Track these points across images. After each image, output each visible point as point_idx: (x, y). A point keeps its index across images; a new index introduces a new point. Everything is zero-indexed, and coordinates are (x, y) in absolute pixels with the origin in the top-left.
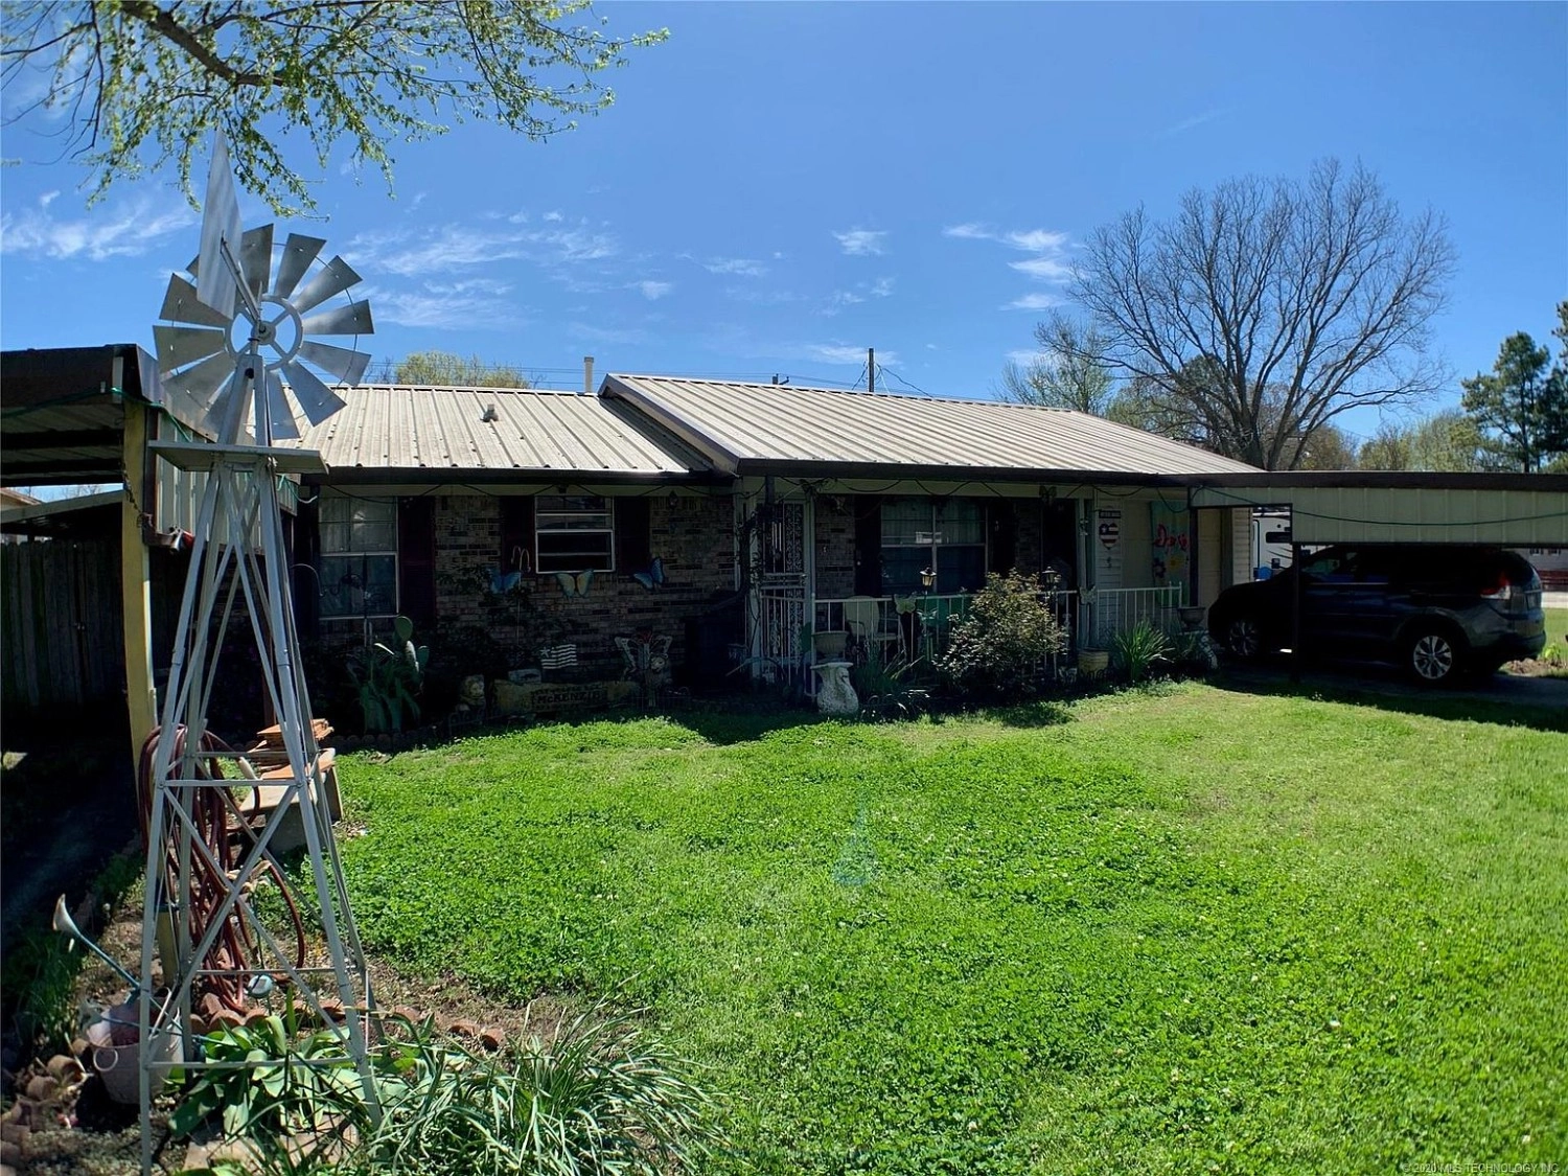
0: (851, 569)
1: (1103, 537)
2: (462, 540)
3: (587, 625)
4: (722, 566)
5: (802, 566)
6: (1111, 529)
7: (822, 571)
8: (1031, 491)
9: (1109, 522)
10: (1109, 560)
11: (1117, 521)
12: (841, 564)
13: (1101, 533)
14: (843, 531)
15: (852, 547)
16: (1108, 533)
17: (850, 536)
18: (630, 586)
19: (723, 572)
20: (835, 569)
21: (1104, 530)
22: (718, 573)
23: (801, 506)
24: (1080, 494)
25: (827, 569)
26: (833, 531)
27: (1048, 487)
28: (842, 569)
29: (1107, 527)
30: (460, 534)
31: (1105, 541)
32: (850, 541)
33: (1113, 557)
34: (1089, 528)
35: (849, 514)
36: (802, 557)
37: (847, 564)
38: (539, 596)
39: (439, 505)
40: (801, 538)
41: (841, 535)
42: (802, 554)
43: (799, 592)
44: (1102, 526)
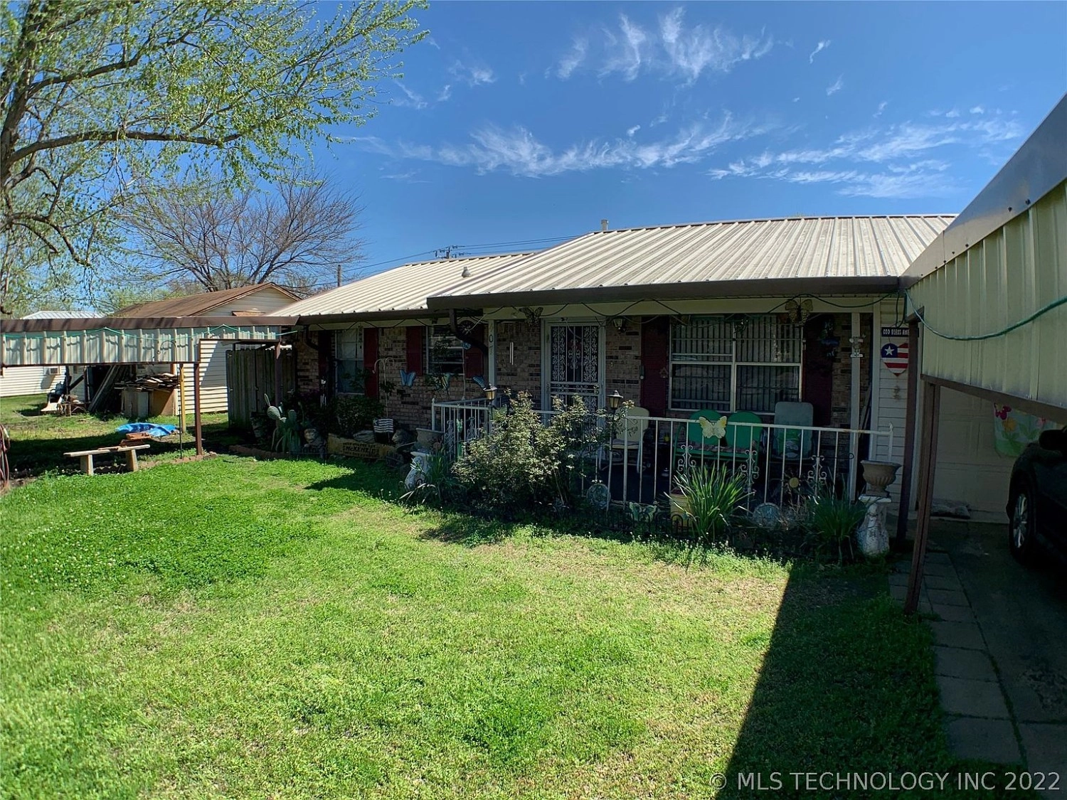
0: (637, 382)
1: (886, 360)
2: (391, 353)
4: (531, 375)
5: (597, 378)
6: (900, 351)
7: (613, 383)
9: (897, 341)
12: (627, 377)
14: (629, 348)
15: (639, 362)
16: (895, 355)
17: (637, 353)
18: (471, 386)
19: (532, 380)
20: (623, 382)
21: (889, 351)
22: (528, 380)
23: (597, 327)
25: (615, 381)
26: (621, 348)
28: (629, 382)
29: (893, 347)
30: (389, 350)
31: (890, 365)
32: (637, 358)
35: (636, 334)
36: (597, 370)
37: (633, 378)
38: (424, 388)
39: (380, 333)
40: (597, 354)
41: (628, 352)
42: (597, 367)
43: (595, 399)
44: (886, 347)
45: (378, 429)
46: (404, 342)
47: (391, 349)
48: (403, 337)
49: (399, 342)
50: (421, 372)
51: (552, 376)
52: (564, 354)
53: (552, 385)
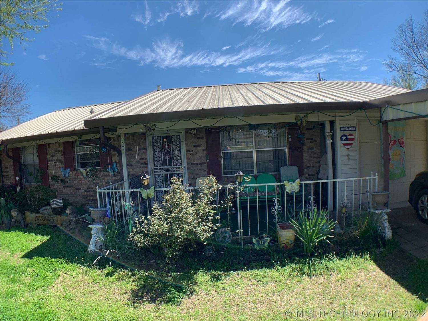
0: (205, 163)
1: (343, 142)
2: (54, 158)
4: (142, 164)
5: (181, 163)
6: (349, 137)
7: (190, 165)
8: (290, 118)
9: (347, 133)
10: (348, 156)
11: (353, 132)
12: (199, 161)
13: (342, 140)
14: (199, 146)
15: (205, 153)
16: (347, 139)
17: (204, 148)
18: (105, 173)
19: (143, 167)
20: (197, 164)
21: (344, 138)
22: (140, 167)
23: (179, 135)
24: (325, 118)
25: (192, 164)
26: (194, 146)
27: (302, 115)
28: (200, 164)
29: (346, 136)
31: (344, 145)
32: (204, 150)
33: (350, 153)
34: (333, 137)
35: (203, 138)
36: (181, 159)
37: (202, 161)
38: (76, 177)
39: (47, 147)
40: (180, 150)
41: (198, 148)
42: (181, 157)
43: (181, 175)
44: (342, 136)
45: (53, 205)
46: (62, 151)
47: (54, 156)
48: (61, 148)
49: (59, 151)
50: (73, 168)
51: (154, 164)
52: (161, 151)
53: (155, 169)
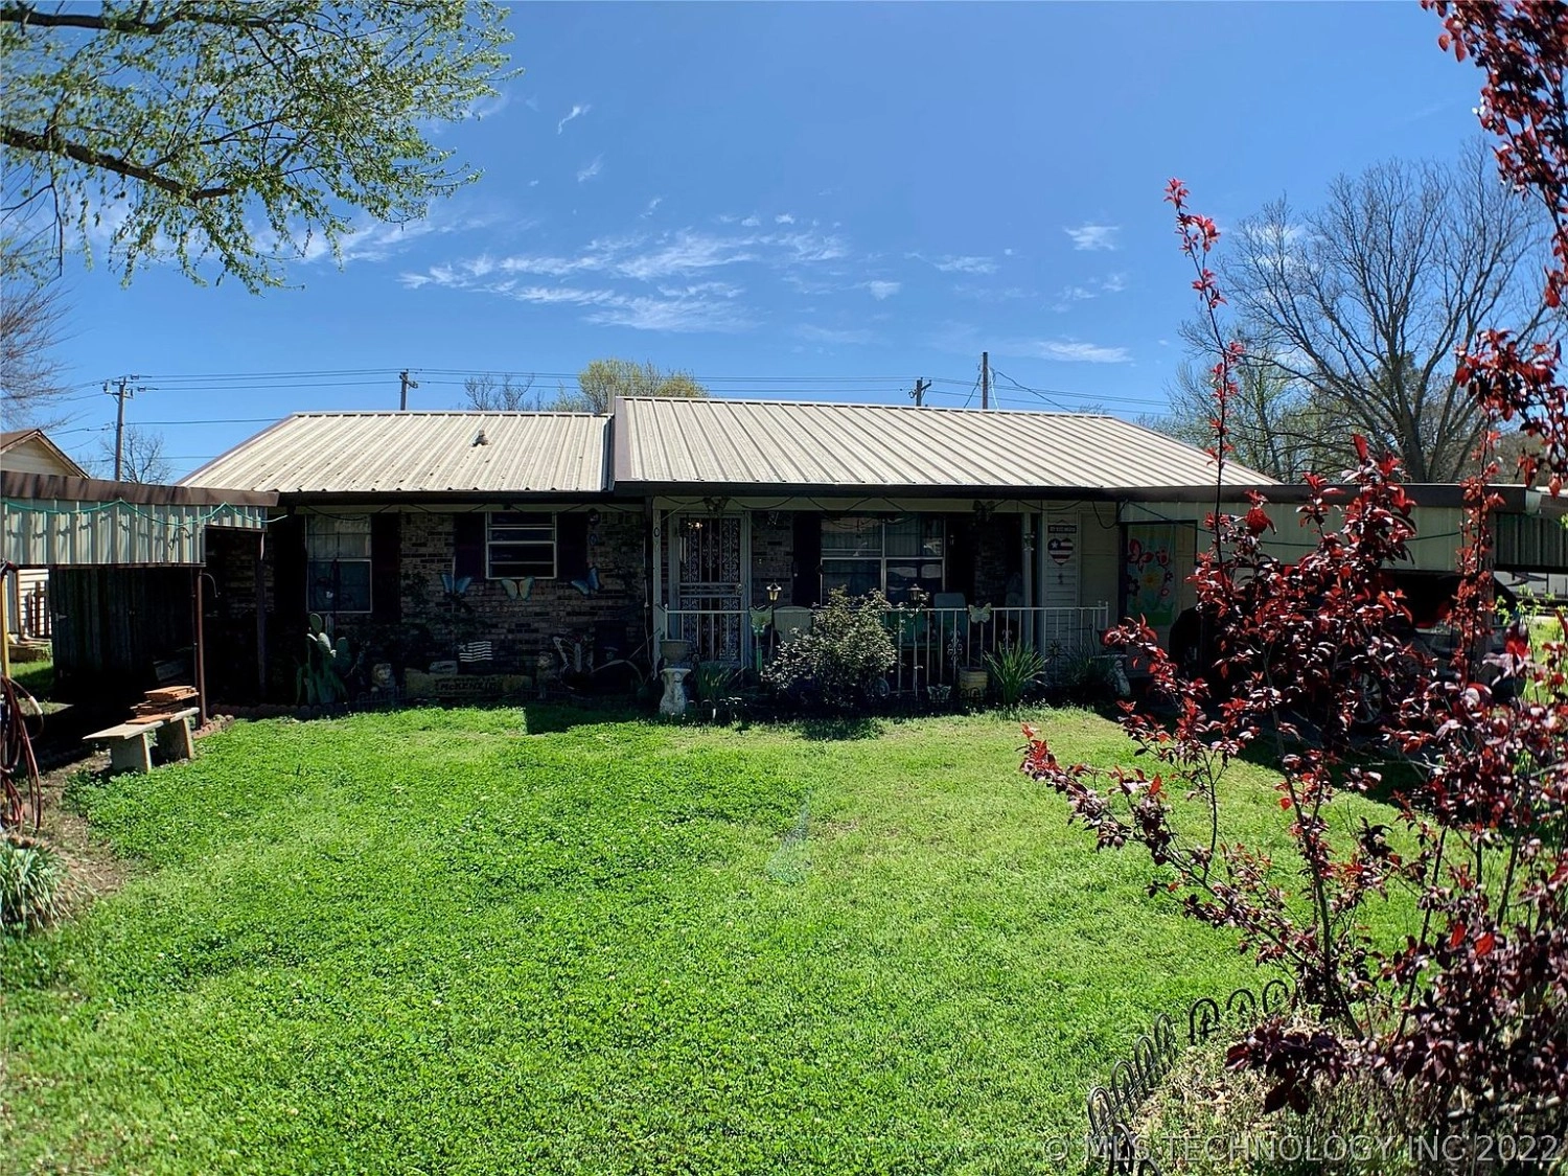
0: (788, 580)
1: (1052, 552)
2: (422, 550)
3: (529, 625)
5: (739, 577)
6: (1063, 544)
7: (759, 581)
8: (965, 506)
9: (1058, 536)
10: (1060, 577)
11: (1070, 536)
12: (778, 575)
13: (1050, 548)
14: (780, 544)
15: (791, 558)
16: (1059, 548)
17: (788, 549)
18: (568, 592)
20: (771, 580)
21: (1055, 545)
23: (739, 520)
24: (1025, 508)
25: (762, 580)
26: (770, 543)
27: (984, 501)
28: (778, 580)
29: (1059, 542)
30: (421, 545)
31: (1054, 557)
32: (788, 554)
33: (1065, 573)
34: (1036, 543)
35: (788, 528)
36: (738, 568)
37: (785, 576)
38: (485, 598)
39: (403, 521)
40: (738, 551)
41: (777, 548)
42: (738, 565)
43: (736, 601)
44: (1052, 541)
45: (465, 658)
46: (448, 534)
47: (424, 545)
48: (448, 527)
49: (440, 534)
50: (478, 577)
51: (681, 576)
52: (697, 550)
53: (682, 587)
